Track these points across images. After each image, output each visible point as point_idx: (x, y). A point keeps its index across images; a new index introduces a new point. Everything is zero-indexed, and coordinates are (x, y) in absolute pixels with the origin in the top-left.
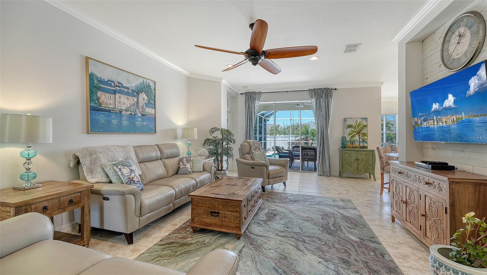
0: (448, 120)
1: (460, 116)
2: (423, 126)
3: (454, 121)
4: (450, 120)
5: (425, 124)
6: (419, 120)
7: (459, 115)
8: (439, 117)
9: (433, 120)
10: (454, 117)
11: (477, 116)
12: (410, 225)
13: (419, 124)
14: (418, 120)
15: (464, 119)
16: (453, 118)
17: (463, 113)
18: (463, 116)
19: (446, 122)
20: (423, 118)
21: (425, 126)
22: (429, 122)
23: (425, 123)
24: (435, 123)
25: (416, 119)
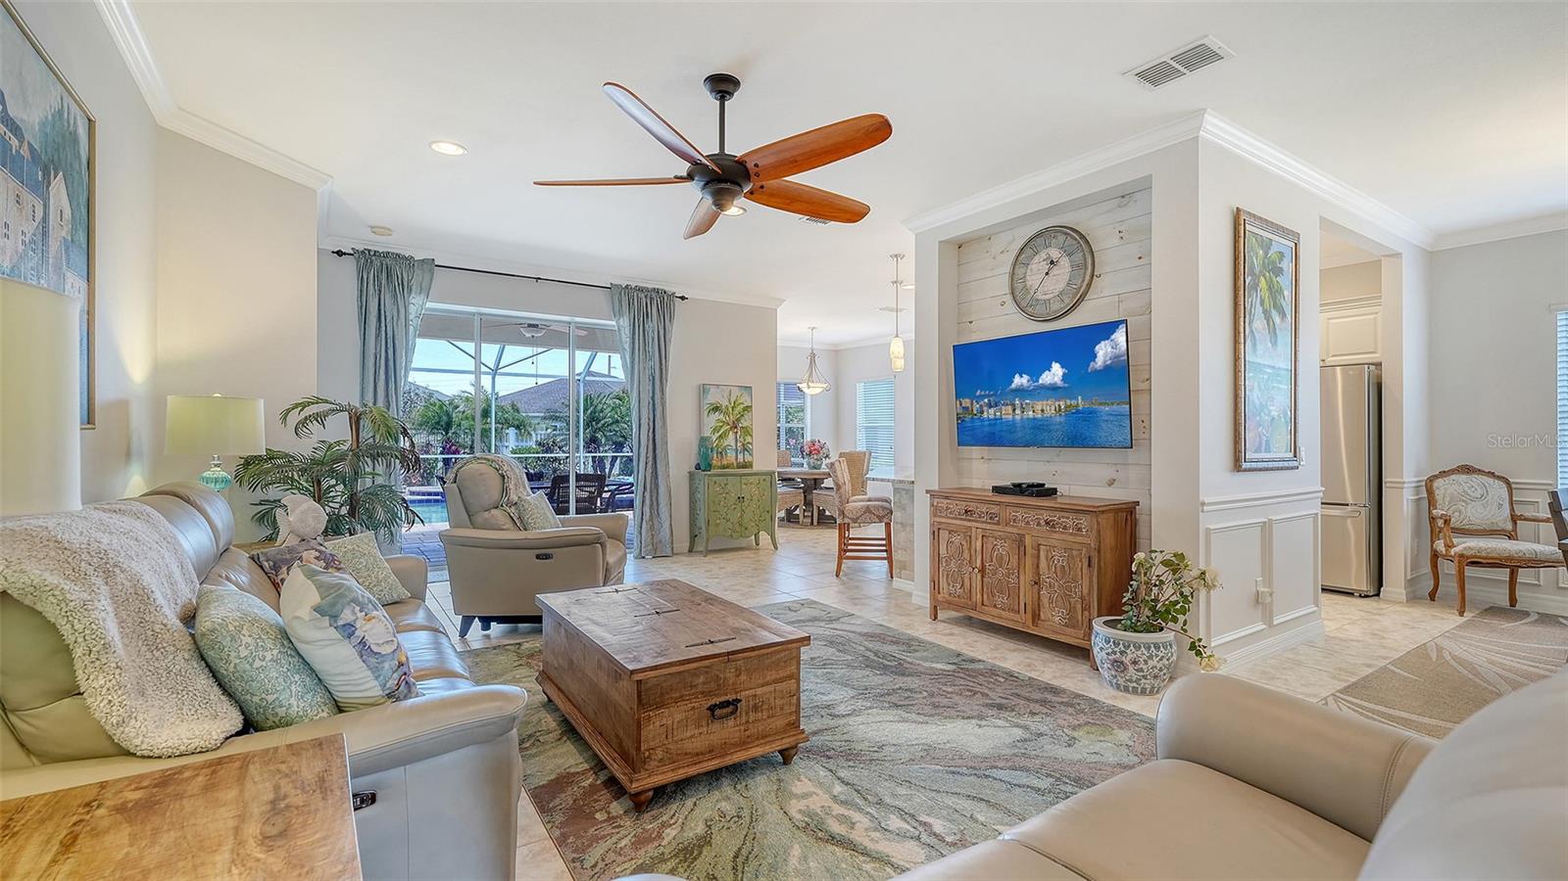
0: (1048, 408)
1: (1074, 402)
3: (1060, 410)
4: (1053, 408)
5: (990, 413)
6: (975, 403)
7: (1071, 399)
8: (1027, 402)
9: (1014, 405)
10: (1061, 403)
11: (1105, 404)
12: (996, 612)
13: (975, 412)
14: (972, 404)
15: (1081, 408)
16: (1059, 405)
17: (1080, 397)
18: (1080, 403)
19: (1042, 411)
20: (986, 400)
21: (991, 417)
22: (1003, 410)
23: (992, 411)
24: (1018, 412)
25: (966, 402)
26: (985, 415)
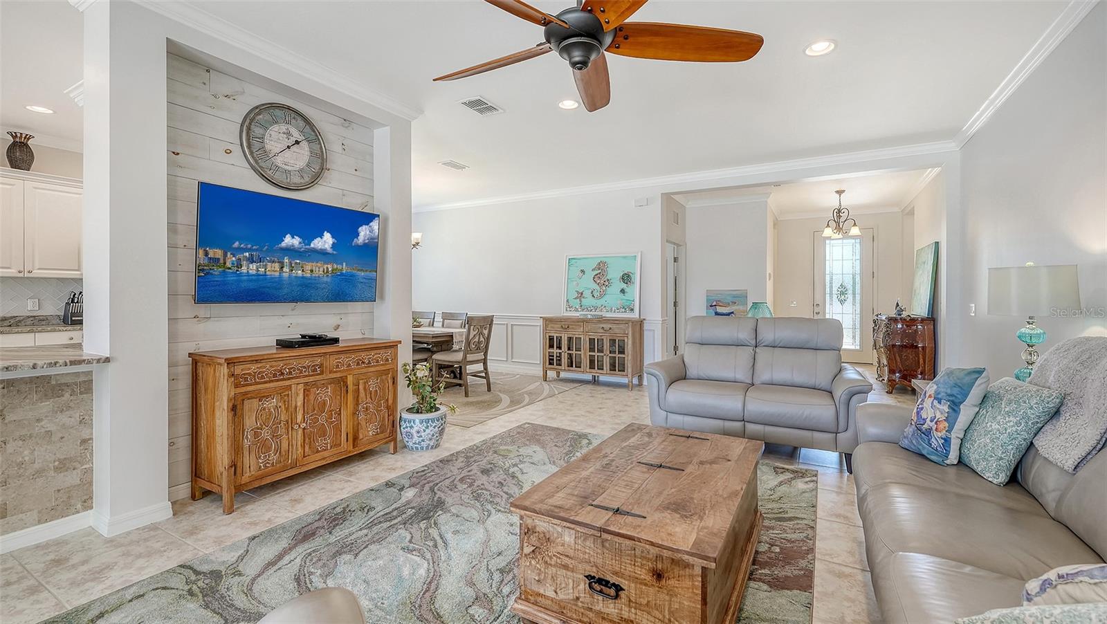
0: (317, 269)
1: (339, 267)
2: (245, 271)
3: (327, 272)
4: (321, 269)
5: (250, 268)
6: (229, 255)
7: (337, 264)
8: (298, 261)
9: (282, 263)
10: (330, 266)
11: (362, 270)
13: (230, 265)
14: (225, 256)
15: (344, 272)
16: (327, 268)
17: (344, 264)
18: (344, 268)
19: (312, 271)
20: (247, 254)
21: (252, 272)
22: (268, 266)
23: (253, 267)
24: (286, 269)
25: (216, 253)
26: (244, 269)
